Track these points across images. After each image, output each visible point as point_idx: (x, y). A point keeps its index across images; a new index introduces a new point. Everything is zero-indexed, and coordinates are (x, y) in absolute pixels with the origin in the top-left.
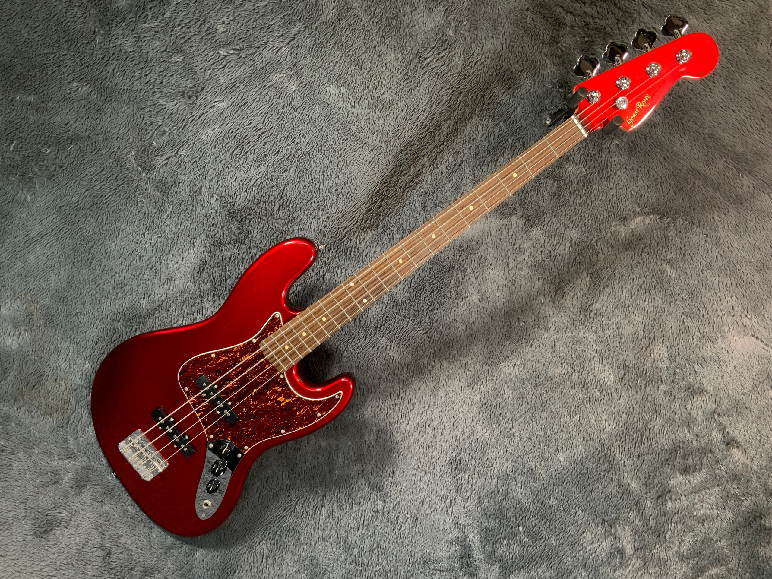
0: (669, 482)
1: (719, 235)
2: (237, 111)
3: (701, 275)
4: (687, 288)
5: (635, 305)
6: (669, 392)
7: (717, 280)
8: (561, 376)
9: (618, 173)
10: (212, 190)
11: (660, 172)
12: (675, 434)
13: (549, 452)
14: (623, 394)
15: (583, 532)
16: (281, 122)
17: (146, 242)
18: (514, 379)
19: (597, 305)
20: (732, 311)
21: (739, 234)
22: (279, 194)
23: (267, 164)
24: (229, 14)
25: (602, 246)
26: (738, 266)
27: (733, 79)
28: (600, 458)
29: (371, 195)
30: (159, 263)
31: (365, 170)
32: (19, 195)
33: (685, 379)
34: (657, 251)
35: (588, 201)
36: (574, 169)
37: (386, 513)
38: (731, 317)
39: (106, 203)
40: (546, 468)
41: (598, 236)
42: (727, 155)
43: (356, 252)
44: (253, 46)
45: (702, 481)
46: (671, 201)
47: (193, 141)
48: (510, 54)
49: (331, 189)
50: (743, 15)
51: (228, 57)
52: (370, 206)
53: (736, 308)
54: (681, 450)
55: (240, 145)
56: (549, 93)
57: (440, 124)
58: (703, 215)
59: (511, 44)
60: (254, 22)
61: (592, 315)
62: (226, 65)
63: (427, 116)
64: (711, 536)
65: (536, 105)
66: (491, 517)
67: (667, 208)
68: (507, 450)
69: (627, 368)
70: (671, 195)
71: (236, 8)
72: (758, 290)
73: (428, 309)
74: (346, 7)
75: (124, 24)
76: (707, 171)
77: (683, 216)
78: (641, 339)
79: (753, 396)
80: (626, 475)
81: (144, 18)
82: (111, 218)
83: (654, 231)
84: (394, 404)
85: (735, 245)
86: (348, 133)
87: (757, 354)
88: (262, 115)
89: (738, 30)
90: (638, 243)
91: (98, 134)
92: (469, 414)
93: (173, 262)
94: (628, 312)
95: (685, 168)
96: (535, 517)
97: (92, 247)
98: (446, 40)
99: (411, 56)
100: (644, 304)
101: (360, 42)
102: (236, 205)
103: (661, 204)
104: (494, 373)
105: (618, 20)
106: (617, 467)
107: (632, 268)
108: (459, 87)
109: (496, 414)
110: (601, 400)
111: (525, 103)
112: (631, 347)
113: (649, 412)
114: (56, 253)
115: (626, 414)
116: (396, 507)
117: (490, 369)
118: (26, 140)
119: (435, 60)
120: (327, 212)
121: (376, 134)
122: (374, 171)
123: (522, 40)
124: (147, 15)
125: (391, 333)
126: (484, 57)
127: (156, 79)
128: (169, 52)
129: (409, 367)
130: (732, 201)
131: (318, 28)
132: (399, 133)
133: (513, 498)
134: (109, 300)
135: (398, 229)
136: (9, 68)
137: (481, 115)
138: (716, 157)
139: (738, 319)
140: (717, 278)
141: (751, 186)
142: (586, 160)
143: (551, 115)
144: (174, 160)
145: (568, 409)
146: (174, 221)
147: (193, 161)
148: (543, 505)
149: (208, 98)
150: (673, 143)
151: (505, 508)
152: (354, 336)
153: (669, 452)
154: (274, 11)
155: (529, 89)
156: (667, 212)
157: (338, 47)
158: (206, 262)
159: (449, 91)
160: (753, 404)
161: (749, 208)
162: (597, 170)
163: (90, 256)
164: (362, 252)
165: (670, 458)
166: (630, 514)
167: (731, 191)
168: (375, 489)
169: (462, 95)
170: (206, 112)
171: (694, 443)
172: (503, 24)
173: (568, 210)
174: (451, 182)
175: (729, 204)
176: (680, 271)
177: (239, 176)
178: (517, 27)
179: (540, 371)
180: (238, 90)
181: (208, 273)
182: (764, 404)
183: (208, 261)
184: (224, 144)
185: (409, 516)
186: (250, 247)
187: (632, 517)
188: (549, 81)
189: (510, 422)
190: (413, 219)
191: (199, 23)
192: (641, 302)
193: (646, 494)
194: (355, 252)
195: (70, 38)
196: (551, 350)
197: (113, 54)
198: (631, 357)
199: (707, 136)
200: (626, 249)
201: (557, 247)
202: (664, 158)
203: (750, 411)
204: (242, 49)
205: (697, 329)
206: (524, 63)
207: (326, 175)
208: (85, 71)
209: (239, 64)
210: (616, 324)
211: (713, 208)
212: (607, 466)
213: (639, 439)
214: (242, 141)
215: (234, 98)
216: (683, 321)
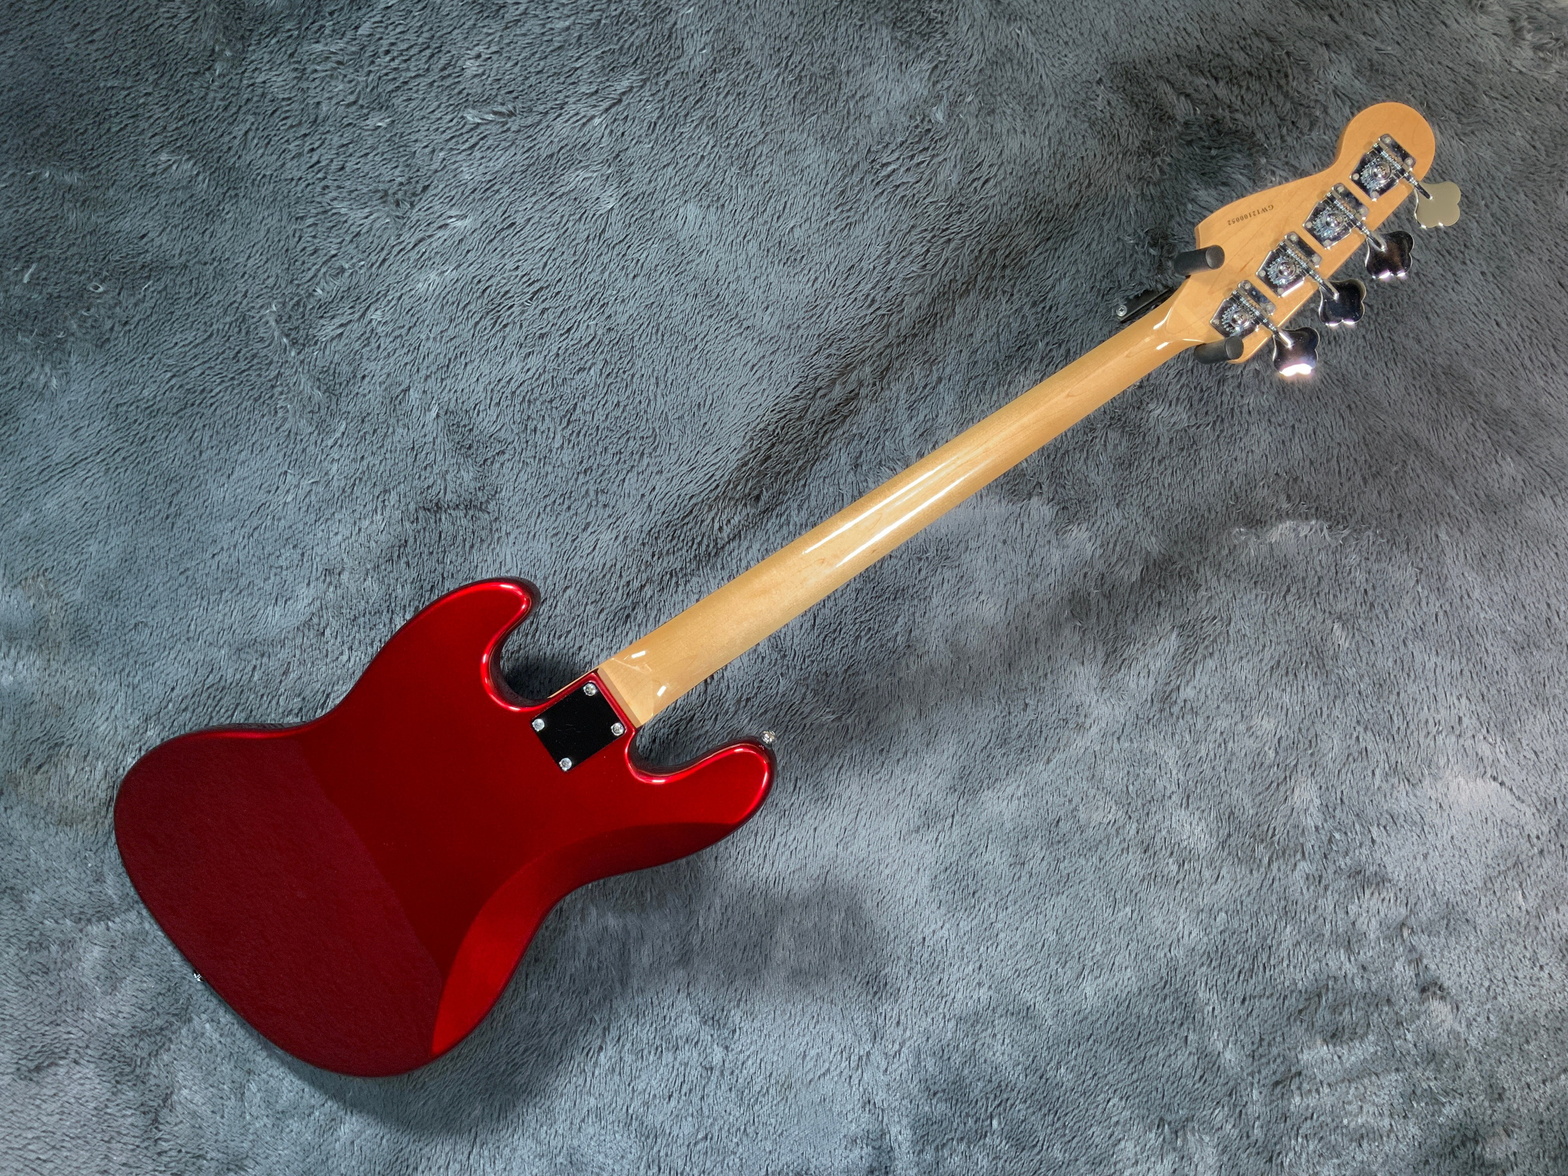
0: (1300, 1057)
1: (1445, 571)
2: (491, 241)
3: (1402, 648)
4: (1371, 673)
5: (1263, 697)
6: (1316, 876)
7: (1432, 662)
8: (1102, 827)
9: (1254, 429)
10: (429, 396)
11: (1338, 435)
12: (1320, 962)
13: (1066, 976)
14: (1224, 872)
15: (1120, 1140)
16: (580, 271)
17: (288, 491)
18: (1009, 825)
19: (1188, 690)
20: (1457, 726)
21: (1486, 573)
22: (565, 416)
23: (545, 353)
24: (490, 38)
25: (1208, 574)
26: (1477, 637)
27: (1502, 259)
28: (1166, 996)
29: (750, 433)
30: (311, 536)
31: (744, 381)
32: (34, 375)
33: (1351, 854)
34: (1318, 594)
35: (1188, 481)
36: (1165, 414)
37: (726, 1073)
38: (1454, 739)
39: (211, 405)
40: (1056, 1008)
41: (1202, 553)
42: (1477, 411)
43: (711, 546)
44: (535, 109)
45: (1365, 1059)
46: (1356, 495)
47: (399, 294)
48: (1056, 171)
49: (670, 415)
50: (1535, 132)
51: (482, 128)
52: (746, 455)
53: (1465, 720)
54: (1330, 995)
55: (495, 311)
56: (1128, 256)
57: (902, 301)
58: (1417, 528)
59: (1061, 149)
60: (540, 59)
61: (1176, 709)
62: (477, 144)
63: (878, 281)
64: (1374, 1168)
65: (1099, 277)
66: (938, 1095)
67: (1346, 508)
68: (980, 967)
69: (1237, 822)
70: (1357, 483)
71: (507, 28)
72: (1512, 688)
73: (846, 671)
74: (730, 47)
75: (274, 41)
76: (1433, 440)
77: (1377, 527)
78: (1270, 767)
79: (1483, 898)
80: (1216, 1033)
81: (316, 32)
82: (220, 437)
83: (1315, 552)
84: (762, 856)
85: (1476, 594)
86: (715, 302)
87: (1499, 817)
88: (542, 252)
89: (1523, 160)
90: (1281, 574)
91: (205, 264)
92: (912, 888)
93: (340, 537)
94: (1248, 709)
95: (1390, 431)
96: (1025, 1102)
97: (178, 492)
98: (929, 130)
99: (855, 157)
100: (1281, 697)
101: (753, 121)
102: (476, 432)
103: (1334, 499)
104: (969, 810)
105: (1281, 120)
106: (1198, 1016)
107: (1264, 623)
108: (947, 229)
109: (965, 891)
110: (1178, 882)
111: (1078, 271)
112: (1248, 782)
113: (1272, 913)
114: (102, 498)
115: (1226, 913)
116: (750, 1062)
117: (962, 802)
118: (56, 263)
119: (902, 169)
120: (658, 459)
121: (770, 310)
122: (760, 384)
123: (1083, 143)
124: (323, 26)
125: (768, 715)
126: (1002, 171)
127: (332, 161)
128: (362, 107)
129: (798, 785)
130: (1478, 506)
131: (671, 85)
132: (818, 311)
133: (985, 1061)
134: (205, 603)
135: (800, 507)
136: (33, 112)
137: (987, 290)
138: (1455, 413)
139: (1469, 743)
140: (1434, 659)
141: (1519, 477)
142: (1190, 398)
143: (1128, 299)
144: (357, 328)
145: (1110, 892)
146: (347, 453)
147: (397, 333)
148: (1044, 1080)
149: (436, 208)
150: (1369, 378)
151: (968, 1081)
152: (692, 713)
153: (1304, 996)
154: (584, 41)
155: (1089, 245)
156: (1344, 517)
157: (708, 127)
158: (406, 541)
159: (924, 234)
160: (1481, 915)
161: (1511, 522)
162: (1211, 419)
163: (172, 509)
164: (723, 548)
165: (1306, 1008)
166: (1217, 1112)
167: (1477, 486)
168: (711, 1022)
169: (952, 245)
170: (430, 236)
171: (1358, 982)
172: (1047, 107)
173: (1145, 494)
174: (914, 420)
175: (1471, 511)
176: (1360, 638)
177: (487, 371)
178: (1075, 116)
179: (1061, 813)
180: (497, 197)
181: (408, 564)
182: (1505, 916)
183: (411, 540)
184: (461, 306)
185: (773, 1081)
186: (496, 519)
187: (1218, 1119)
188: (1131, 231)
189: (992, 910)
190: (831, 489)
191: (428, 52)
192: (1277, 694)
193: (1252, 1074)
194: (708, 546)
195: (162, 61)
196: (1087, 773)
197: (248, 100)
198: (1246, 801)
199: (1439, 370)
200: (1255, 583)
201: (1117, 568)
202: (1349, 406)
203: (1475, 928)
204: (511, 114)
205: (1384, 756)
206: (1083, 189)
207: (662, 386)
208: (189, 130)
209: (503, 143)
210: (1222, 733)
211: (1438, 515)
212: (1178, 1014)
213: (1247, 966)
214: (497, 301)
215: (488, 212)
216: (1358, 738)
